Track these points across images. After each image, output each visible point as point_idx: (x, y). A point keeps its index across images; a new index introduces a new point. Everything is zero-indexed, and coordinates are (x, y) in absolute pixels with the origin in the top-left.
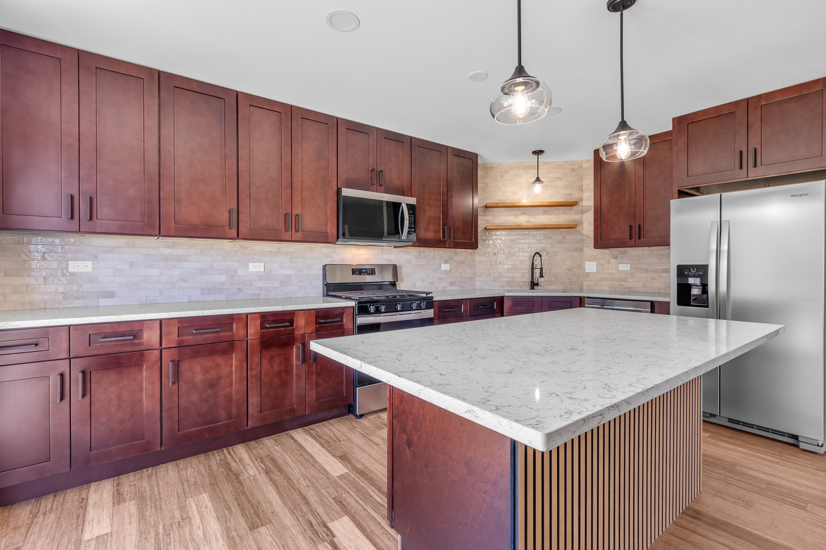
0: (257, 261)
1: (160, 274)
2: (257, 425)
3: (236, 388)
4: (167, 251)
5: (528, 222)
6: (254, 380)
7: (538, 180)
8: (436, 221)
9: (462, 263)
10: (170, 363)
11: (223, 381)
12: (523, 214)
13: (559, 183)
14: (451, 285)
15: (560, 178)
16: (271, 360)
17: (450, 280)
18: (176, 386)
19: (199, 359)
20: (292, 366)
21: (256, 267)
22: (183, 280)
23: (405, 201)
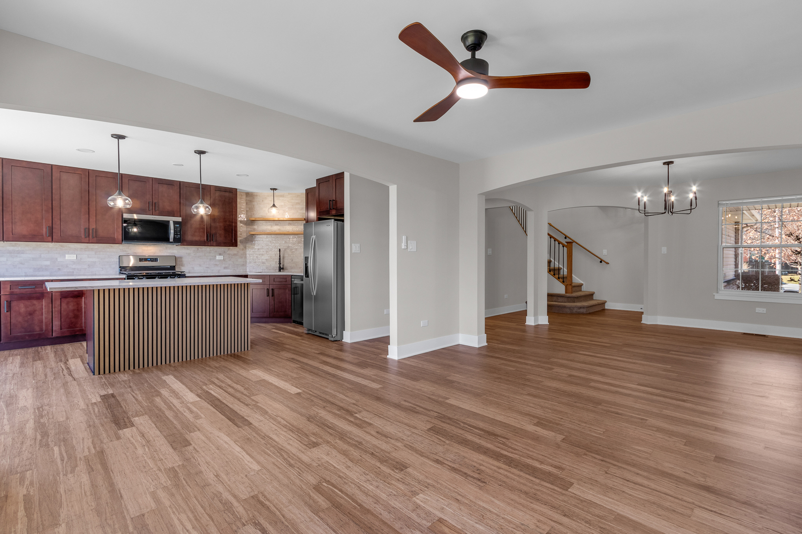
0: (72, 254)
1: (7, 260)
2: (58, 335)
3: (45, 317)
4: (11, 248)
5: (279, 230)
6: (56, 313)
7: (274, 206)
8: (201, 230)
9: (234, 255)
10: (5, 302)
11: (37, 312)
12: (276, 225)
13: (298, 206)
14: (224, 269)
15: (299, 203)
16: (68, 303)
17: (224, 266)
18: (9, 313)
19: (23, 301)
20: (81, 307)
21: (70, 257)
22: (21, 263)
23: (171, 220)
